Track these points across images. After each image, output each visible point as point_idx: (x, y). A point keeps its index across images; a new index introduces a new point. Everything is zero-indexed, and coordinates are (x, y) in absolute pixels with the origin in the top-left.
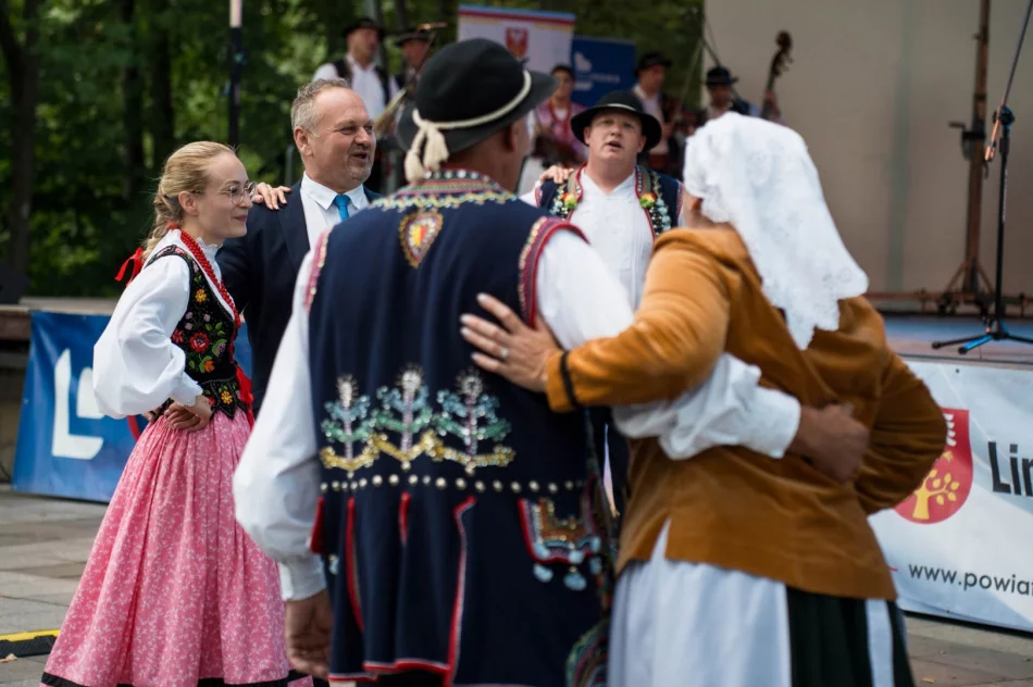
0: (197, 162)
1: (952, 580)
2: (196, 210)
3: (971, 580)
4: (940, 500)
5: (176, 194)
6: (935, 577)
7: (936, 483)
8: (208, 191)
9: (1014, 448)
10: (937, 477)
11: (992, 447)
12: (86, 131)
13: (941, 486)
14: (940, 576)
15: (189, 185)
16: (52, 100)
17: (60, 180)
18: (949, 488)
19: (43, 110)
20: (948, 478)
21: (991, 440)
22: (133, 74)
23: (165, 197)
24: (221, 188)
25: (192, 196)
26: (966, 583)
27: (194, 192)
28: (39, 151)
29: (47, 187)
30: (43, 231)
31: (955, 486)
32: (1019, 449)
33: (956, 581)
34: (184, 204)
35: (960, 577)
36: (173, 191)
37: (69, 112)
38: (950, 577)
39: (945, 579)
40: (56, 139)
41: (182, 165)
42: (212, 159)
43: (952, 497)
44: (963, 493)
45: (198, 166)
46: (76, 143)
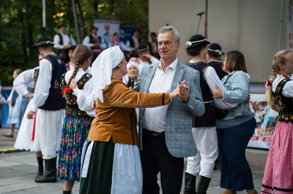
0: (282, 56)
2: (284, 68)
5: (277, 65)
8: (286, 63)
12: (13, 48)
15: (281, 62)
16: (5, 41)
17: (8, 59)
19: (3, 43)
22: (23, 35)
23: (275, 65)
24: (290, 61)
25: (282, 65)
27: (282, 64)
28: (2, 53)
29: (5, 61)
30: (4, 71)
34: (280, 67)
36: (276, 64)
37: (9, 43)
40: (6, 50)
41: (279, 57)
42: (286, 55)
45: (283, 57)
46: (11, 51)
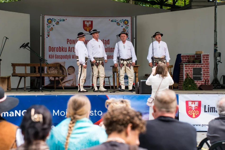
1: (200, 126)
3: (203, 125)
4: (196, 114)
6: (197, 126)
7: (195, 112)
9: (209, 106)
10: (195, 111)
11: (205, 106)
13: (196, 112)
14: (198, 125)
18: (197, 112)
20: (197, 111)
21: (205, 105)
26: (202, 126)
31: (198, 112)
32: (210, 106)
33: (201, 126)
35: (201, 125)
38: (200, 125)
39: (199, 126)
43: (198, 114)
44: (200, 113)
